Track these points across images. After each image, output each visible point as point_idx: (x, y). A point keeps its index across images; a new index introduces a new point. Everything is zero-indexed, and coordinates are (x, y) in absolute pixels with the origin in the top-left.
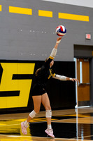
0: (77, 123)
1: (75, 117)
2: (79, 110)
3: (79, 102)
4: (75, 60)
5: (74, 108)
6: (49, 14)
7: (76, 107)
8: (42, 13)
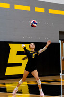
0: (61, 85)
1: (60, 81)
2: (63, 76)
3: (62, 71)
4: (60, 42)
5: (59, 75)
6: (42, 10)
7: (61, 74)
8: (37, 9)
